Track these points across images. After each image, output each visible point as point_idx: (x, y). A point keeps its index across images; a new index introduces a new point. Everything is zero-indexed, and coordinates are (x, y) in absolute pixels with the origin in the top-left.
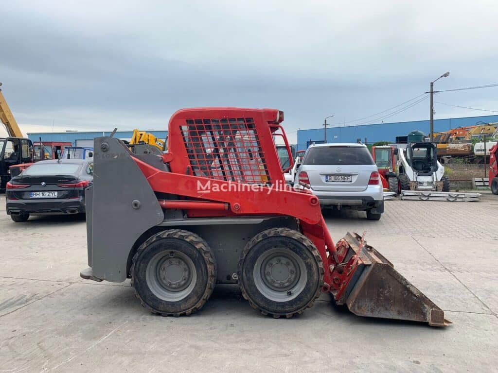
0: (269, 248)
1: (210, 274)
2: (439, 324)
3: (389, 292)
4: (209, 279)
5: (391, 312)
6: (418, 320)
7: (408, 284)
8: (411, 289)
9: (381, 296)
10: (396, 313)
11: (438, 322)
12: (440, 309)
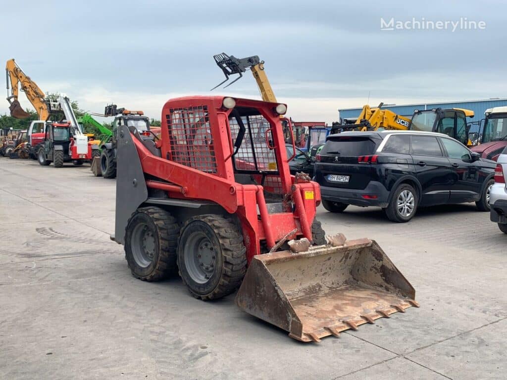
0: (194, 231)
1: (160, 248)
2: (296, 337)
3: (263, 291)
4: (160, 252)
5: (264, 312)
6: (282, 328)
7: (276, 286)
8: (279, 292)
9: (257, 294)
10: (267, 315)
11: (296, 335)
12: (299, 320)
